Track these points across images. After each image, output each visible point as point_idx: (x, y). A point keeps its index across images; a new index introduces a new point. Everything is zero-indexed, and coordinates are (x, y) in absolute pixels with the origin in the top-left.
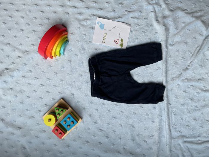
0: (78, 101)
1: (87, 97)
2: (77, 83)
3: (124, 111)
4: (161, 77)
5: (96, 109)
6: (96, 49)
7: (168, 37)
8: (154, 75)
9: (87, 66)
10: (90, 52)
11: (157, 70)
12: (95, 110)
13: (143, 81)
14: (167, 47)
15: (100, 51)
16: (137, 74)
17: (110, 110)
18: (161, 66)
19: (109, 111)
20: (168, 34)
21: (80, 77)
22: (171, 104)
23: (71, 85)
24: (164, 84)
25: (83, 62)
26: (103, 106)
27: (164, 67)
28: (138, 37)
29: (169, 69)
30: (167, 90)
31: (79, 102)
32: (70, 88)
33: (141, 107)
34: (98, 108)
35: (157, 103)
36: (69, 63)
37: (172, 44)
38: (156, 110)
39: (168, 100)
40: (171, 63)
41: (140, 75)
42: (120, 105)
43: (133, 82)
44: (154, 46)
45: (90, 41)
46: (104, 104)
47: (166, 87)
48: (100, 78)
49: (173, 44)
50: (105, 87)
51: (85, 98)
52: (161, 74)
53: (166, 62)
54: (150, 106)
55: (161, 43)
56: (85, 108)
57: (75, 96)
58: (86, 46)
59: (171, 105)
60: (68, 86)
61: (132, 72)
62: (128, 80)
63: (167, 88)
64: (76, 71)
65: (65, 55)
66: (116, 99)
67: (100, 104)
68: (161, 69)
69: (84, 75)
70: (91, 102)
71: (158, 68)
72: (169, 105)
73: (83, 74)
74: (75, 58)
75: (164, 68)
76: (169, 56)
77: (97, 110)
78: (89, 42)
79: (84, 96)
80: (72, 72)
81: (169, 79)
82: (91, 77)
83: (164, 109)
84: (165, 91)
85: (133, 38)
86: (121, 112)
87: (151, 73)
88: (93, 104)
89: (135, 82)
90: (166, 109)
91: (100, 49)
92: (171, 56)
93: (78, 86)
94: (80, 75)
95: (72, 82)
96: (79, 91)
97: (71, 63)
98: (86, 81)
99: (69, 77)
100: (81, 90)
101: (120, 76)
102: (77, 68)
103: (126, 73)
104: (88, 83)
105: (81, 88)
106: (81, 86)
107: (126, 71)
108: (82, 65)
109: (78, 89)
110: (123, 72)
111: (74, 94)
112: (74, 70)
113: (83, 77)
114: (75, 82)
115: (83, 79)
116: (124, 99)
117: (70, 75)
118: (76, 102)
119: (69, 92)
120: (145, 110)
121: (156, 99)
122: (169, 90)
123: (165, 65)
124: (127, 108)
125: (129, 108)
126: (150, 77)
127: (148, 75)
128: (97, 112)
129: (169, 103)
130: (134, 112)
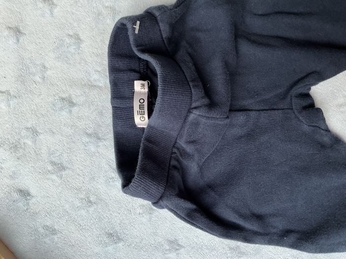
0: (46, 227)
1: (91, 209)
2: (46, 141)
21: (61, 109)
23: (15, 147)
25: (78, 39)
31: (54, 232)
32: (10, 164)
36: (12, 41)
43: (326, 139)
46: (175, 245)
51: (83, 212)
57: (33, 200)
61: (321, 91)
64: (43, 78)
67: (158, 247)
69: (82, 99)
73: (77, 95)
74: (43, 15)
79: (78, 203)
80: (23, 82)
82: (115, 109)
88: (120, 244)
93: (51, 153)
94: (63, 99)
95: (24, 133)
96: (54, 177)
97: (21, 40)
98: (89, 131)
99: (9, 106)
100: (67, 172)
101: (263, 110)
102: (47, 65)
103: (296, 97)
104: (99, 139)
105: (65, 164)
106: (65, 155)
107: (296, 83)
108: (72, 49)
109: (50, 168)
110: (279, 91)
111: (29, 194)
112: (34, 75)
113: (75, 110)
114: (34, 132)
115: (79, 118)
116: (279, 224)
117: (15, 100)
118: (41, 230)
119: (7, 181)
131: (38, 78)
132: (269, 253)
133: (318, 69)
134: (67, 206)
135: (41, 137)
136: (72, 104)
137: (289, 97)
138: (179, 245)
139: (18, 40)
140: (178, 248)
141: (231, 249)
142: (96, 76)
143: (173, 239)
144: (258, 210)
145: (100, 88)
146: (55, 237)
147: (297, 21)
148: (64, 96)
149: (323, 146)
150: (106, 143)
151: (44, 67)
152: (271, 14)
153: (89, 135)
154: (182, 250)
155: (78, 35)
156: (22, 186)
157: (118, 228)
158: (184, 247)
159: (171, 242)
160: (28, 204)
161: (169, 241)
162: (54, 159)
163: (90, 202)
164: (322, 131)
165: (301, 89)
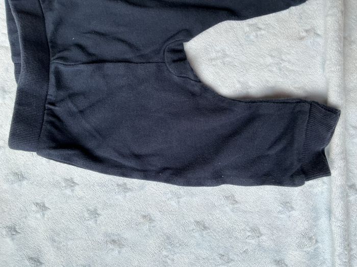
3: (156, 215)
4: (320, 71)
5: (37, 204)
8: (289, 62)
11: (302, 38)
12: (34, 208)
13: (238, 86)
16: (214, 55)
17: (96, 210)
18: (319, 21)
19: (94, 214)
24: (334, 99)
26: (68, 192)
27: (333, 22)
30: (346, 128)
33: (232, 199)
34: (46, 200)
35: (301, 184)
38: (293, 212)
39: (347, 172)
41: (227, 59)
42: (142, 188)
43: (197, 89)
46: (71, 183)
48: (52, 68)
50: (74, 109)
52: (319, 58)
54: (268, 192)
62: (176, 78)
63: (346, 121)
66: (120, 160)
67: (56, 185)
68: (318, 35)
70: (20, 177)
71: (307, 31)
72: (350, 192)
77: (42, 207)
83: (330, 212)
84: (338, 129)
86: (144, 217)
88: (25, 182)
89: (206, 90)
90: (338, 211)
101: (140, 63)
103: (168, 52)
104: (5, 91)
107: (169, 39)
110: (155, 47)
116: (158, 163)
120: (245, 212)
121: (297, 166)
122: (353, 127)
123: (339, 15)
124: (168, 202)
125: (179, 202)
126: (271, 71)
127: (262, 61)
128: (44, 215)
129: (349, 184)
130: (198, 219)
132: (151, 189)
133: (188, 27)
137: (162, 51)
138: (73, 182)
140: (73, 185)
141: (118, 185)
143: (69, 177)
144: (137, 151)
145: (5, 47)
149: (193, 94)
154: (77, 188)
157: (22, 169)
158: (78, 184)
159: (66, 180)
161: (65, 179)
164: (192, 81)
165: (172, 45)
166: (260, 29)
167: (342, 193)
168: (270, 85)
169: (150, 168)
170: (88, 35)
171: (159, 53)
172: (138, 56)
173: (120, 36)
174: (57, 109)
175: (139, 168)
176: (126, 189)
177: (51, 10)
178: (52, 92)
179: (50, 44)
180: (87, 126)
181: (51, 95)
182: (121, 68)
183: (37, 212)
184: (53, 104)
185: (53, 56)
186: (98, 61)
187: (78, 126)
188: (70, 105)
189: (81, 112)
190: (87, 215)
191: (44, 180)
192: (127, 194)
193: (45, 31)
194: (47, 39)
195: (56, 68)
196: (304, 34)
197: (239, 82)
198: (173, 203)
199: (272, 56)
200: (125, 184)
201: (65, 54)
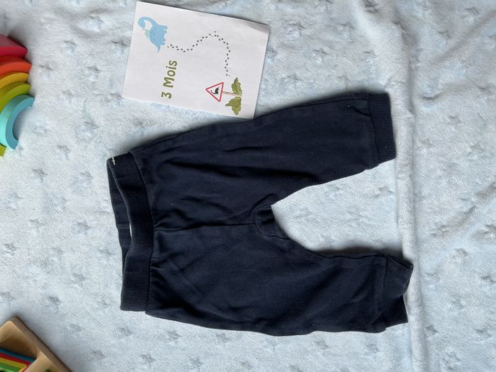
0: (72, 326)
1: (107, 310)
2: (69, 257)
3: (255, 362)
4: (394, 225)
5: (144, 356)
6: (139, 123)
7: (413, 66)
8: (366, 217)
9: (104, 188)
10: (115, 134)
11: (377, 196)
12: (141, 360)
13: (322, 240)
14: (412, 108)
15: (152, 131)
16: (298, 213)
17: (198, 359)
18: (390, 181)
19: (197, 362)
20: (416, 57)
21: (79, 232)
22: (435, 328)
23: (45, 264)
24: (408, 253)
25: (89, 176)
26: (172, 343)
27: (403, 185)
28: (298, 73)
29: (425, 191)
30: (420, 275)
31: (79, 329)
32: (42, 277)
33: (322, 344)
34: (151, 352)
35: (384, 330)
36: (37, 181)
37: (432, 96)
38: (378, 353)
39: (424, 316)
40: (432, 167)
41: (311, 216)
42: (239, 337)
43: (285, 245)
44: (362, 105)
45: (113, 92)
46: (174, 335)
47: (415, 264)
48: (156, 234)
49: (437, 97)
50: (175, 268)
51: (101, 313)
52: (393, 214)
53: (413, 164)
54: (354, 338)
55: (390, 91)
56: (104, 351)
57: (62, 305)
58: (98, 112)
59: (435, 331)
60: (35, 269)
61: (281, 207)
62: (266, 238)
63: (419, 270)
64: (64, 208)
65: (21, 149)
66: (220, 314)
67: (160, 337)
68: (391, 192)
69: (95, 223)
70: (126, 331)
72: (428, 333)
73: (90, 220)
74: (60, 159)
75: (406, 189)
76: (423, 142)
77: (148, 359)
78: (110, 97)
79: (96, 306)
80: (48, 213)
81: (425, 232)
82: (120, 231)
83: (411, 351)
84: (413, 280)
85: (279, 77)
86: (243, 364)
87: (353, 210)
88: (131, 337)
89: (294, 245)
90: (417, 352)
91: (152, 122)
92: (428, 143)
93: (73, 267)
94: (80, 224)
95: (51, 252)
96: (76, 286)
97: (44, 179)
98: (101, 248)
99: (39, 231)
100: (87, 281)
101: (234, 225)
102: (66, 198)
103: (258, 214)
104: (109, 254)
105: (84, 275)
106: (84, 268)
107: (258, 204)
108: (85, 184)
109: (73, 279)
110: (246, 210)
111: (58, 300)
112: (56, 206)
113: (89, 232)
114: (60, 251)
115: (93, 238)
116: (254, 314)
117: (43, 227)
118: (69, 328)
119: (40, 291)
120: (335, 355)
121: (378, 314)
122: (428, 274)
123: (408, 179)
124: (264, 350)
125: (274, 349)
126: (350, 226)
127: (342, 217)
128: (150, 366)
129: (427, 326)
130: (293, 363)
131: (59, 208)
132: (248, 337)
133: (274, 192)
134: (88, 308)
135: (65, 254)
136: (87, 227)
137: (253, 214)
138: (177, 335)
139: (42, 180)
140: (176, 337)
141: (217, 336)
142: (104, 204)
143: (172, 330)
144: (234, 304)
145: (108, 213)
146: (80, 333)
147: (258, 154)
148: (80, 221)
149: (282, 251)
150: (116, 257)
151: (64, 199)
152: (237, 149)
153: (101, 252)
154: (180, 339)
155: (89, 173)
156: (52, 294)
157: (128, 324)
158: (181, 336)
159: (170, 333)
160: (57, 308)
161: (168, 332)
162: (75, 272)
163: (105, 304)
164: (281, 239)
165: (261, 208)
166: (338, 189)
167: (419, 336)
168: (351, 238)
169: (246, 319)
170: (185, 202)
171: (249, 216)
172: (231, 218)
173: (215, 201)
174: (160, 270)
175: (236, 320)
176: (225, 339)
177: (152, 182)
178: (156, 255)
179: (152, 213)
180: (188, 283)
181: (154, 258)
182: (216, 231)
183: (145, 363)
184: (157, 265)
185: (155, 224)
186: (195, 225)
187: (180, 284)
188: (172, 264)
189: (182, 270)
190: (190, 364)
191: (149, 333)
192: (226, 344)
193: (147, 201)
194: (149, 208)
195: (159, 234)
196: (379, 192)
197: (322, 236)
198: (268, 350)
199: (350, 213)
200: (224, 334)
201: (166, 220)
